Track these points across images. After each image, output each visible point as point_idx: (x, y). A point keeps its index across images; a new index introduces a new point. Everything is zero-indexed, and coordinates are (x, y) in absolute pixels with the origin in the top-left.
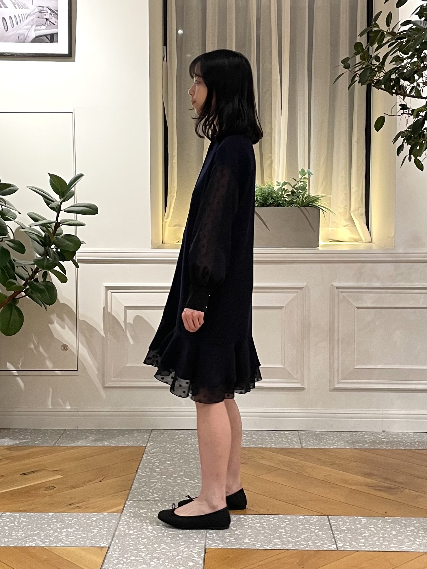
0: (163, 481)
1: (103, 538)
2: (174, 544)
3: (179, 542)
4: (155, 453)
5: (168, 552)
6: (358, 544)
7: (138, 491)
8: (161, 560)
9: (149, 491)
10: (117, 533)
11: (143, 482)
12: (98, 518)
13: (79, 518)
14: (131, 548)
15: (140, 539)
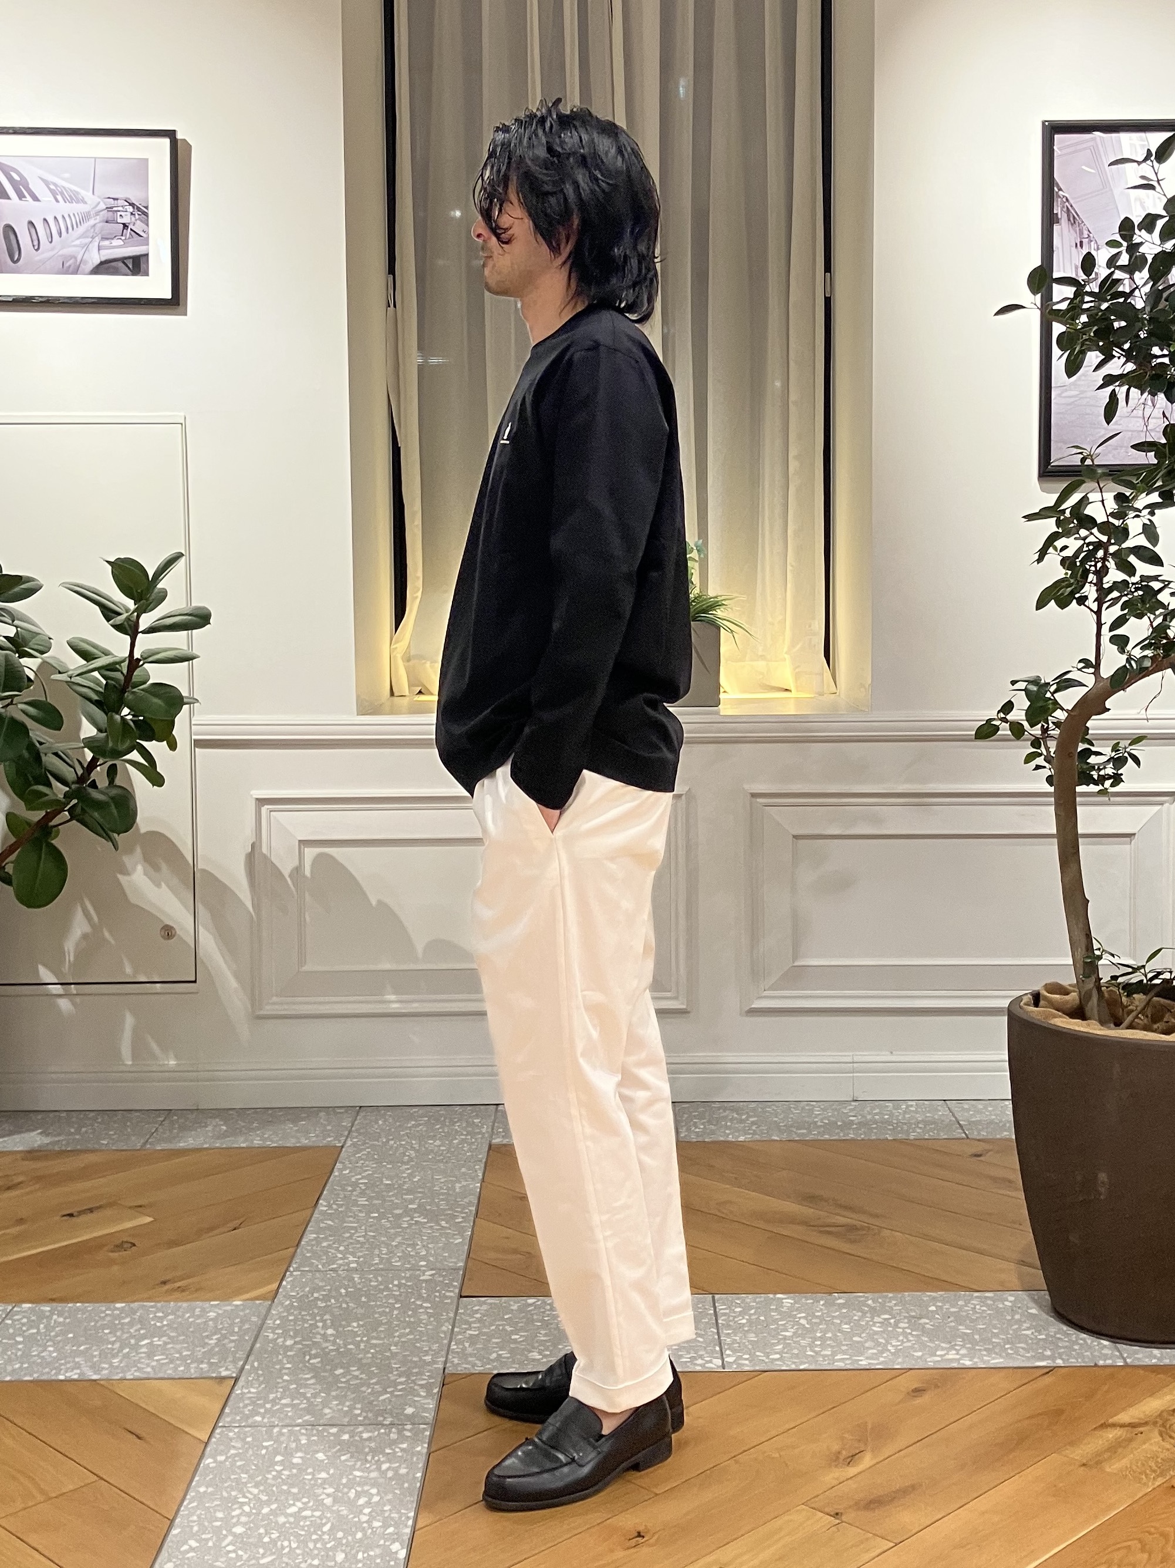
0: (371, 1226)
1: (227, 1358)
2: (378, 1368)
3: (390, 1363)
4: (362, 1162)
5: (362, 1385)
6: (767, 1355)
7: (315, 1248)
8: (348, 1403)
9: (337, 1249)
10: (258, 1345)
11: (329, 1227)
12: (220, 1312)
13: (179, 1313)
14: (286, 1378)
15: (307, 1358)
